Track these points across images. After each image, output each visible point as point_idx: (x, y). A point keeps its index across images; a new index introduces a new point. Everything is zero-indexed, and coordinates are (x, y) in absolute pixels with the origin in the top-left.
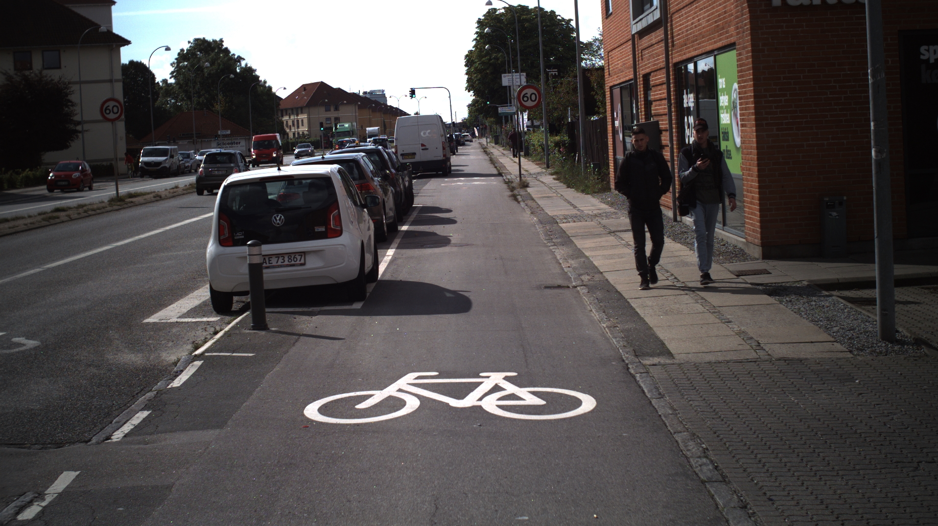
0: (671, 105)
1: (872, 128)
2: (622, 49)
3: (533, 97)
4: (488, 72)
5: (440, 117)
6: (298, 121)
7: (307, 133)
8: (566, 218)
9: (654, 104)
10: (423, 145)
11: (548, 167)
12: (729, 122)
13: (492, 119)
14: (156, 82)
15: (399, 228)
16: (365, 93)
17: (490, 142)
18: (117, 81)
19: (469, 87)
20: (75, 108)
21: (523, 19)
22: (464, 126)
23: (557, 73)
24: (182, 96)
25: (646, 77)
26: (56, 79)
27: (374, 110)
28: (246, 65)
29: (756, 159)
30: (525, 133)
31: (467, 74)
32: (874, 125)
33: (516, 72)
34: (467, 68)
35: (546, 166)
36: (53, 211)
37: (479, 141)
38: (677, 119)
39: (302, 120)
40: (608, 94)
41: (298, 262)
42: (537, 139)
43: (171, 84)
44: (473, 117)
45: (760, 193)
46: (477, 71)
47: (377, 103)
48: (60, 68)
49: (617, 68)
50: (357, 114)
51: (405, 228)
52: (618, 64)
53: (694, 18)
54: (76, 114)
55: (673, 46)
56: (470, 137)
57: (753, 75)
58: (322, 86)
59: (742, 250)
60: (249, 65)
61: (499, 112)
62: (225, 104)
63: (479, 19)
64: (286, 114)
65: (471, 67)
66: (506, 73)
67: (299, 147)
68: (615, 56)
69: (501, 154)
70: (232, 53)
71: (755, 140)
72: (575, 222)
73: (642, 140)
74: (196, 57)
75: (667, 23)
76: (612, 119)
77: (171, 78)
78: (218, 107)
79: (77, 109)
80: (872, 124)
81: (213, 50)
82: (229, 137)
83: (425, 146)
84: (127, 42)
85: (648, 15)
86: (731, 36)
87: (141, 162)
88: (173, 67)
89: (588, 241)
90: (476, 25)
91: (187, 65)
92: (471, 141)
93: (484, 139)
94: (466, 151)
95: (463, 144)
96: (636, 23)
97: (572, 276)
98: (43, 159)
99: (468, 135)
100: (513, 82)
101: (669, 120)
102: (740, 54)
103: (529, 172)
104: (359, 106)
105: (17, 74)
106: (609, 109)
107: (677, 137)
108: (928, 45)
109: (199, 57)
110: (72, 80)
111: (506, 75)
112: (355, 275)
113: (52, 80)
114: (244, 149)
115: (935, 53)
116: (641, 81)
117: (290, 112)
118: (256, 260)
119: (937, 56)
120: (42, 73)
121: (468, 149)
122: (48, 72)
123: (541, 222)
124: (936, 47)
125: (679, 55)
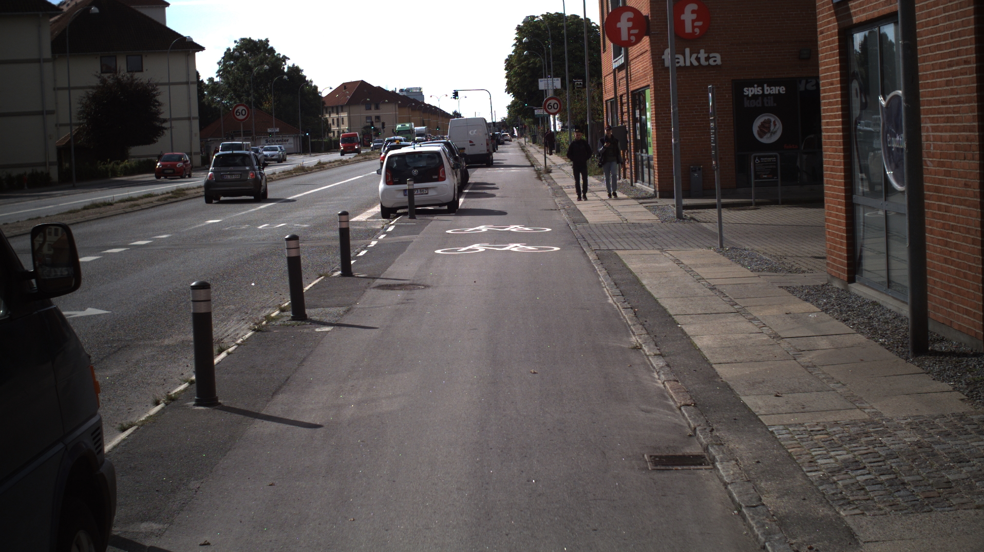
0: (630, 116)
1: (672, 130)
2: (611, 77)
3: (555, 105)
4: (526, 75)
5: (485, 119)
6: (338, 119)
7: (348, 131)
9: (624, 114)
10: (471, 142)
12: (650, 127)
13: (530, 120)
14: (201, 79)
15: (464, 191)
16: (401, 90)
17: (528, 142)
18: (193, 83)
19: (509, 89)
20: (161, 107)
21: (560, 26)
22: (503, 126)
23: (582, 83)
24: (231, 94)
25: (621, 96)
26: (145, 82)
27: (414, 109)
28: (294, 65)
29: (656, 146)
31: (506, 77)
33: (551, 77)
34: (506, 72)
37: (517, 141)
38: (633, 125)
39: (343, 119)
40: (605, 105)
41: (426, 193)
42: (565, 138)
43: (217, 82)
44: (513, 117)
45: (658, 164)
46: (517, 74)
47: (415, 101)
48: (142, 71)
49: (608, 88)
50: (401, 113)
51: (467, 191)
52: (609, 86)
53: (637, 66)
54: (162, 113)
55: (630, 80)
56: (509, 137)
57: (655, 103)
58: (363, 85)
59: (653, 195)
60: (296, 65)
61: (536, 114)
62: (274, 103)
63: (519, 25)
64: (327, 113)
65: (510, 71)
66: (543, 78)
68: (608, 80)
69: (536, 152)
70: (277, 52)
71: (656, 136)
74: (242, 56)
75: (628, 66)
77: (217, 76)
78: (266, 106)
79: (164, 108)
81: (258, 49)
82: (278, 135)
83: (473, 142)
84: (201, 48)
85: (619, 59)
88: (219, 65)
90: (516, 31)
91: (233, 64)
92: (510, 141)
93: (523, 139)
94: (505, 149)
95: (503, 144)
96: (614, 62)
97: (559, 206)
98: (129, 152)
99: (507, 135)
100: (548, 86)
101: (629, 125)
102: (651, 91)
103: (554, 163)
104: (399, 104)
105: (109, 77)
106: (605, 116)
107: (633, 135)
108: (748, 87)
109: (246, 56)
110: (160, 82)
111: (542, 79)
112: (451, 199)
113: (142, 83)
114: (292, 146)
115: (752, 91)
116: (619, 98)
117: (331, 110)
118: (411, 187)
119: (753, 93)
120: (132, 77)
121: (508, 147)
122: (137, 75)
123: (552, 189)
124: (752, 88)
125: (633, 87)
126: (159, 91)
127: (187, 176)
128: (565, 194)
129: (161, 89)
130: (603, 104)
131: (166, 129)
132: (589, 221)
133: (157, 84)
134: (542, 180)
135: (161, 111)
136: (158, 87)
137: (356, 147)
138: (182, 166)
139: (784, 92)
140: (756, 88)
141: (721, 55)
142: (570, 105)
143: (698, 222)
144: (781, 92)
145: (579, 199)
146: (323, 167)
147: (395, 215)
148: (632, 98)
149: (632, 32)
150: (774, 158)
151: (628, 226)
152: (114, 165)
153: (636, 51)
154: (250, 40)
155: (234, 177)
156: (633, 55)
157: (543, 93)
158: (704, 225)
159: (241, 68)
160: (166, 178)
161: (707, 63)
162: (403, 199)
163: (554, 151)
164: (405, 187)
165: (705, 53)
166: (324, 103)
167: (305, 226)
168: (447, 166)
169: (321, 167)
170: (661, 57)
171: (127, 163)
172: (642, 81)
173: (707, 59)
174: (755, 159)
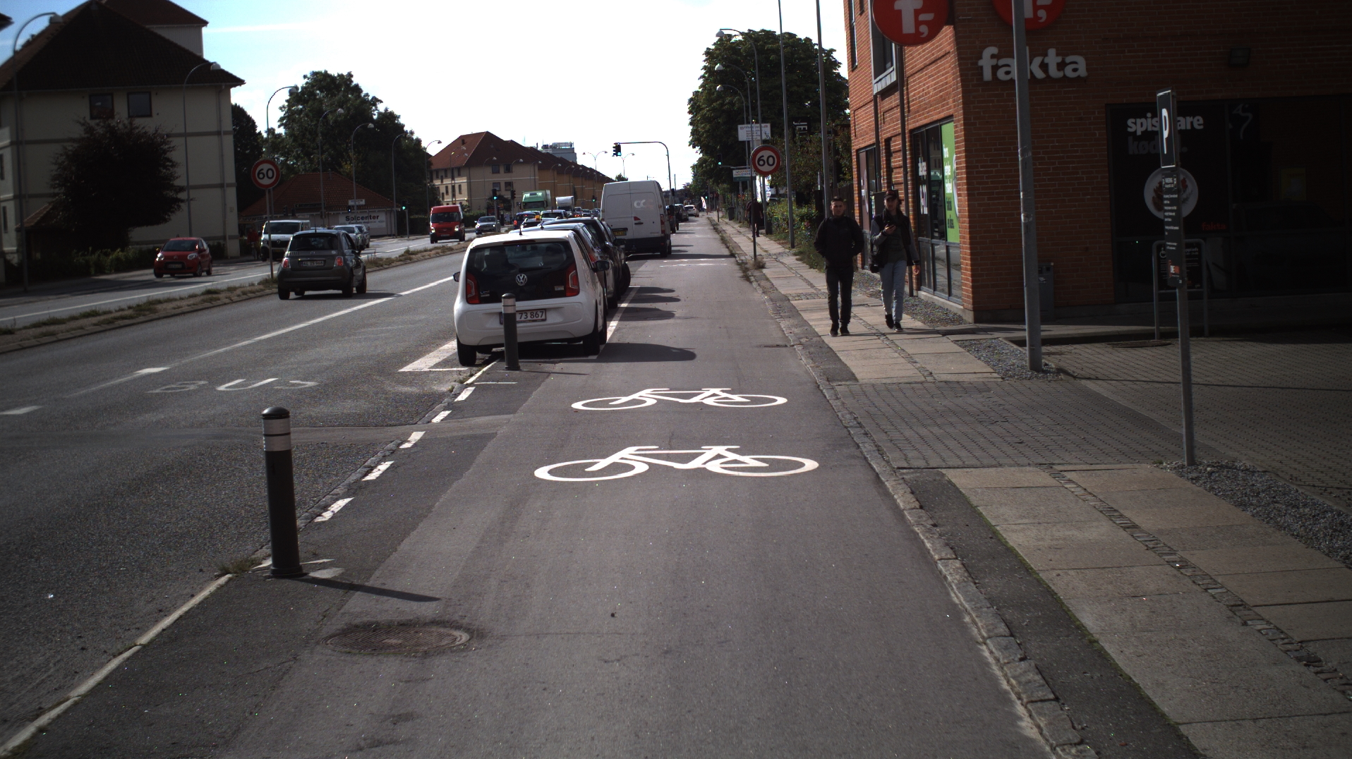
0: (906, 173)
1: (1022, 197)
2: (867, 109)
3: (771, 160)
4: (720, 121)
5: (658, 184)
6: (453, 187)
7: (467, 204)
8: (799, 296)
9: (895, 171)
10: (636, 218)
11: (793, 246)
12: (951, 192)
13: (725, 186)
14: (257, 131)
15: (619, 305)
16: (545, 147)
17: (723, 217)
18: (226, 133)
19: (694, 141)
20: (175, 169)
21: (768, 49)
22: (686, 196)
23: (806, 127)
24: (297, 151)
25: (888, 141)
26: (151, 131)
27: (560, 172)
28: (386, 110)
29: (968, 227)
30: (768, 204)
31: (691, 124)
32: (1023, 195)
33: (757, 122)
34: (691, 116)
35: (790, 246)
36: (203, 294)
37: (707, 216)
38: (913, 188)
39: (460, 186)
40: (854, 158)
41: (540, 318)
42: (780, 212)
43: (280, 135)
44: (700, 182)
45: (971, 259)
46: (705, 119)
47: (562, 160)
48: (150, 115)
49: (862, 129)
50: (537, 177)
51: (624, 305)
52: (863, 125)
53: (924, 85)
54: (177, 178)
55: (909, 111)
56: (695, 211)
57: (965, 147)
58: (488, 138)
59: (960, 316)
60: (389, 110)
61: (734, 176)
62: (358, 164)
63: (708, 49)
64: (437, 178)
65: (696, 115)
66: (744, 124)
67: (482, 221)
68: (861, 116)
69: (736, 231)
70: (364, 92)
71: (967, 208)
72: (808, 299)
73: (841, 206)
74: (315, 99)
75: (903, 86)
76: (858, 187)
77: (279, 126)
78: (347, 167)
79: (180, 171)
80: (1021, 193)
81: (338, 87)
82: (363, 209)
83: (639, 219)
84: (240, 82)
85: (886, 76)
86: (950, 108)
87: (263, 241)
88: (282, 111)
89: (814, 314)
90: (704, 57)
91: (301, 109)
92: (697, 216)
93: (715, 213)
94: (689, 228)
95: (686, 220)
96: (877, 82)
97: (792, 339)
98: (130, 236)
99: (692, 207)
100: (752, 136)
101: (906, 189)
102: (956, 127)
103: (766, 251)
104: (539, 165)
105: (98, 125)
106: (855, 176)
107: (913, 207)
108: (1135, 118)
109: (320, 98)
110: (173, 132)
111: (743, 126)
112: (590, 330)
113: (146, 133)
114: (384, 225)
115: (1142, 126)
116: (882, 146)
117: (443, 174)
118: (510, 310)
119: (1144, 129)
120: (131, 123)
121: (693, 226)
122: (138, 122)
123: (772, 300)
124: (1143, 120)
125: (914, 122)
126: (172, 145)
127: (204, 274)
128: (794, 313)
129: (176, 142)
130: (851, 156)
131: (182, 201)
132: (858, 376)
133: (168, 136)
134: (751, 282)
135: (176, 175)
136: (170, 139)
137: (457, 229)
138: (196, 258)
139: (1201, 127)
140: (1149, 120)
141: (1086, 59)
142: (790, 160)
143: (1075, 377)
144: (1196, 127)
145: (834, 332)
146: (410, 259)
147: (487, 356)
148: (910, 141)
149: (922, 17)
150: (1196, 249)
151: (938, 388)
152: (99, 256)
153: (921, 58)
154: (326, 75)
155: (315, 264)
156: (916, 66)
157: (745, 145)
158: (1090, 385)
159: (311, 115)
160: (173, 276)
161: (1060, 74)
162: (494, 329)
163: (764, 231)
164: (498, 307)
165: (1058, 55)
166: (430, 164)
167: (310, 384)
168: (581, 265)
169: (406, 259)
170: (977, 63)
171: (120, 253)
172: (935, 109)
173: (1061, 66)
174: (1159, 250)
